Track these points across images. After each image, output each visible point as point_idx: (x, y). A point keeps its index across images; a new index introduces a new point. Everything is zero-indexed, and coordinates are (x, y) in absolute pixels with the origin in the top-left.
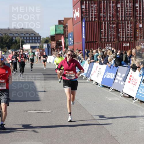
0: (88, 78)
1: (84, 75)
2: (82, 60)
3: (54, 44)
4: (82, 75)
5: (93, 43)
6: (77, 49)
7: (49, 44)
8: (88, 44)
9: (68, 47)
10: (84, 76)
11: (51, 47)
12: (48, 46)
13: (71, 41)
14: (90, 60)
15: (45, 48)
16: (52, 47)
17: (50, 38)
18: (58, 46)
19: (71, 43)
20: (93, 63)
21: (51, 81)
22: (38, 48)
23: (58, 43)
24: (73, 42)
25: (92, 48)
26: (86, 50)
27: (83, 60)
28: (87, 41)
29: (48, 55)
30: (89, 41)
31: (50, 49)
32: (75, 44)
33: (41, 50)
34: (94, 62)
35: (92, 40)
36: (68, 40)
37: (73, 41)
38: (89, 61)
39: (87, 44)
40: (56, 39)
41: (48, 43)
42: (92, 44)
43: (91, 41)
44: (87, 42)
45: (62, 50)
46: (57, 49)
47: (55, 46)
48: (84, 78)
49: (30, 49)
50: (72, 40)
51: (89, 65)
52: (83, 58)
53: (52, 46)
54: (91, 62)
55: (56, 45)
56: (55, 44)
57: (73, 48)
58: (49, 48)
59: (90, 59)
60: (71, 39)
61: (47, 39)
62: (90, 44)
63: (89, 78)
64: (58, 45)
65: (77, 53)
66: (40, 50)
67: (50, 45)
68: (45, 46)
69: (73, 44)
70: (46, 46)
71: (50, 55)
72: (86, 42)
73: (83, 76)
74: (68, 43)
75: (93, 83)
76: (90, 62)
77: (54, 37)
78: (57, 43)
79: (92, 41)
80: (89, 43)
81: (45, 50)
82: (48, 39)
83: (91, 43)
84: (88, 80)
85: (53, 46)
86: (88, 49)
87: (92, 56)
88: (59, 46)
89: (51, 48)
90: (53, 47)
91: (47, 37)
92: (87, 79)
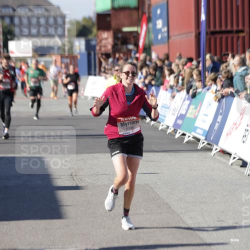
0: (215, 147)
1: (202, 135)
2: (197, 89)
3: (106, 39)
4: (194, 137)
5: (230, 36)
6: (180, 55)
7: (92, 40)
8: (216, 39)
9: (153, 48)
10: (202, 138)
11: (98, 48)
12: (89, 47)
13: (160, 30)
14: (219, 88)
15: (80, 53)
16: (100, 49)
17: (94, 19)
18: (120, 46)
19: (159, 37)
20: (230, 98)
21: (97, 155)
22: (58, 54)
23: (120, 35)
24: (166, 35)
25: (227, 50)
26: (208, 56)
27: (199, 90)
28: (212, 29)
29: (89, 74)
30: (218, 29)
31: (95, 54)
32: (173, 39)
33: (67, 57)
34: (232, 95)
35: (226, 26)
36: (151, 25)
37: (166, 29)
38: (217, 91)
39: (210, 39)
40: (113, 24)
41: (90, 37)
42: (227, 38)
43: (223, 28)
44: (213, 33)
45: (131, 56)
46: (117, 56)
47: (110, 47)
48: (201, 146)
49: (30, 55)
50: (163, 26)
51: (216, 104)
52: (198, 84)
53: (101, 47)
54: (223, 97)
55: (114, 41)
56: (111, 40)
57: (167, 52)
58: (92, 53)
59: (222, 87)
60: (160, 24)
61: (85, 23)
62: (221, 39)
63: (217, 144)
64: (119, 43)
65: (181, 67)
66: (62, 57)
67: (93, 43)
68: (80, 45)
69: (167, 40)
70: (83, 47)
71: (95, 75)
72: (207, 33)
73: (199, 140)
74: (152, 36)
75: (232, 161)
76: (220, 96)
77: (108, 19)
78: (115, 38)
79: (229, 28)
80: (218, 36)
81: (79, 57)
82: (90, 24)
83: (224, 36)
84: (214, 152)
85: (105, 46)
86: (216, 55)
87: (226, 75)
88: (124, 47)
89: (97, 52)
90: (103, 49)
91: (85, 19)
92: (211, 150)
